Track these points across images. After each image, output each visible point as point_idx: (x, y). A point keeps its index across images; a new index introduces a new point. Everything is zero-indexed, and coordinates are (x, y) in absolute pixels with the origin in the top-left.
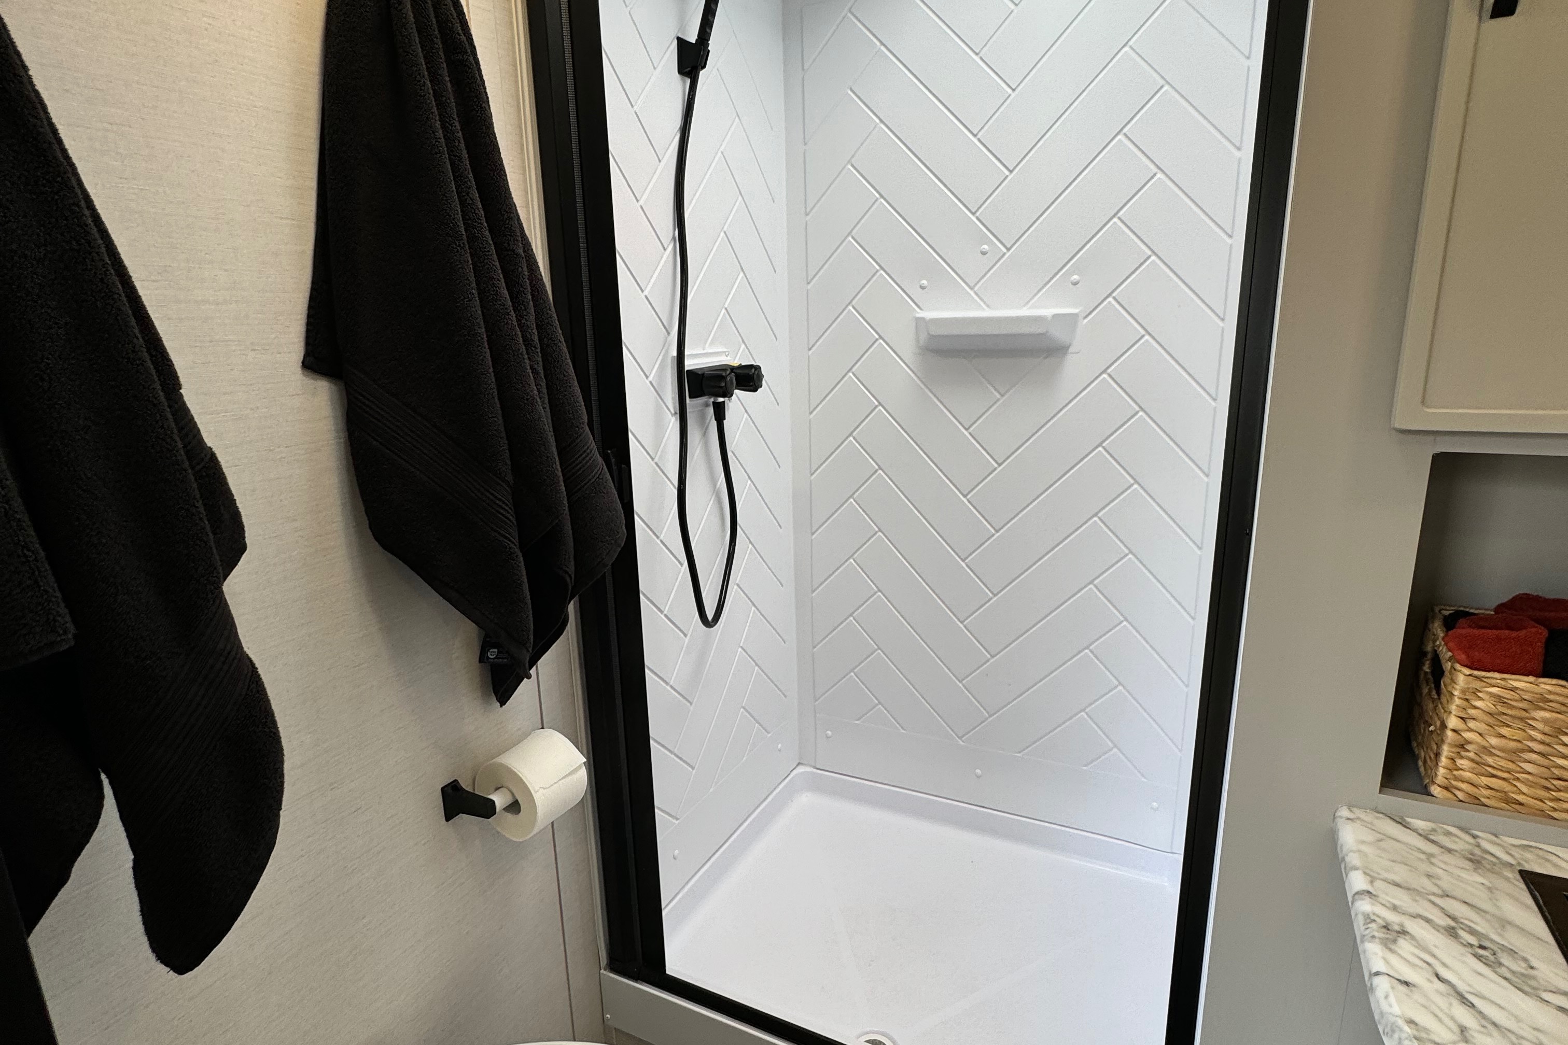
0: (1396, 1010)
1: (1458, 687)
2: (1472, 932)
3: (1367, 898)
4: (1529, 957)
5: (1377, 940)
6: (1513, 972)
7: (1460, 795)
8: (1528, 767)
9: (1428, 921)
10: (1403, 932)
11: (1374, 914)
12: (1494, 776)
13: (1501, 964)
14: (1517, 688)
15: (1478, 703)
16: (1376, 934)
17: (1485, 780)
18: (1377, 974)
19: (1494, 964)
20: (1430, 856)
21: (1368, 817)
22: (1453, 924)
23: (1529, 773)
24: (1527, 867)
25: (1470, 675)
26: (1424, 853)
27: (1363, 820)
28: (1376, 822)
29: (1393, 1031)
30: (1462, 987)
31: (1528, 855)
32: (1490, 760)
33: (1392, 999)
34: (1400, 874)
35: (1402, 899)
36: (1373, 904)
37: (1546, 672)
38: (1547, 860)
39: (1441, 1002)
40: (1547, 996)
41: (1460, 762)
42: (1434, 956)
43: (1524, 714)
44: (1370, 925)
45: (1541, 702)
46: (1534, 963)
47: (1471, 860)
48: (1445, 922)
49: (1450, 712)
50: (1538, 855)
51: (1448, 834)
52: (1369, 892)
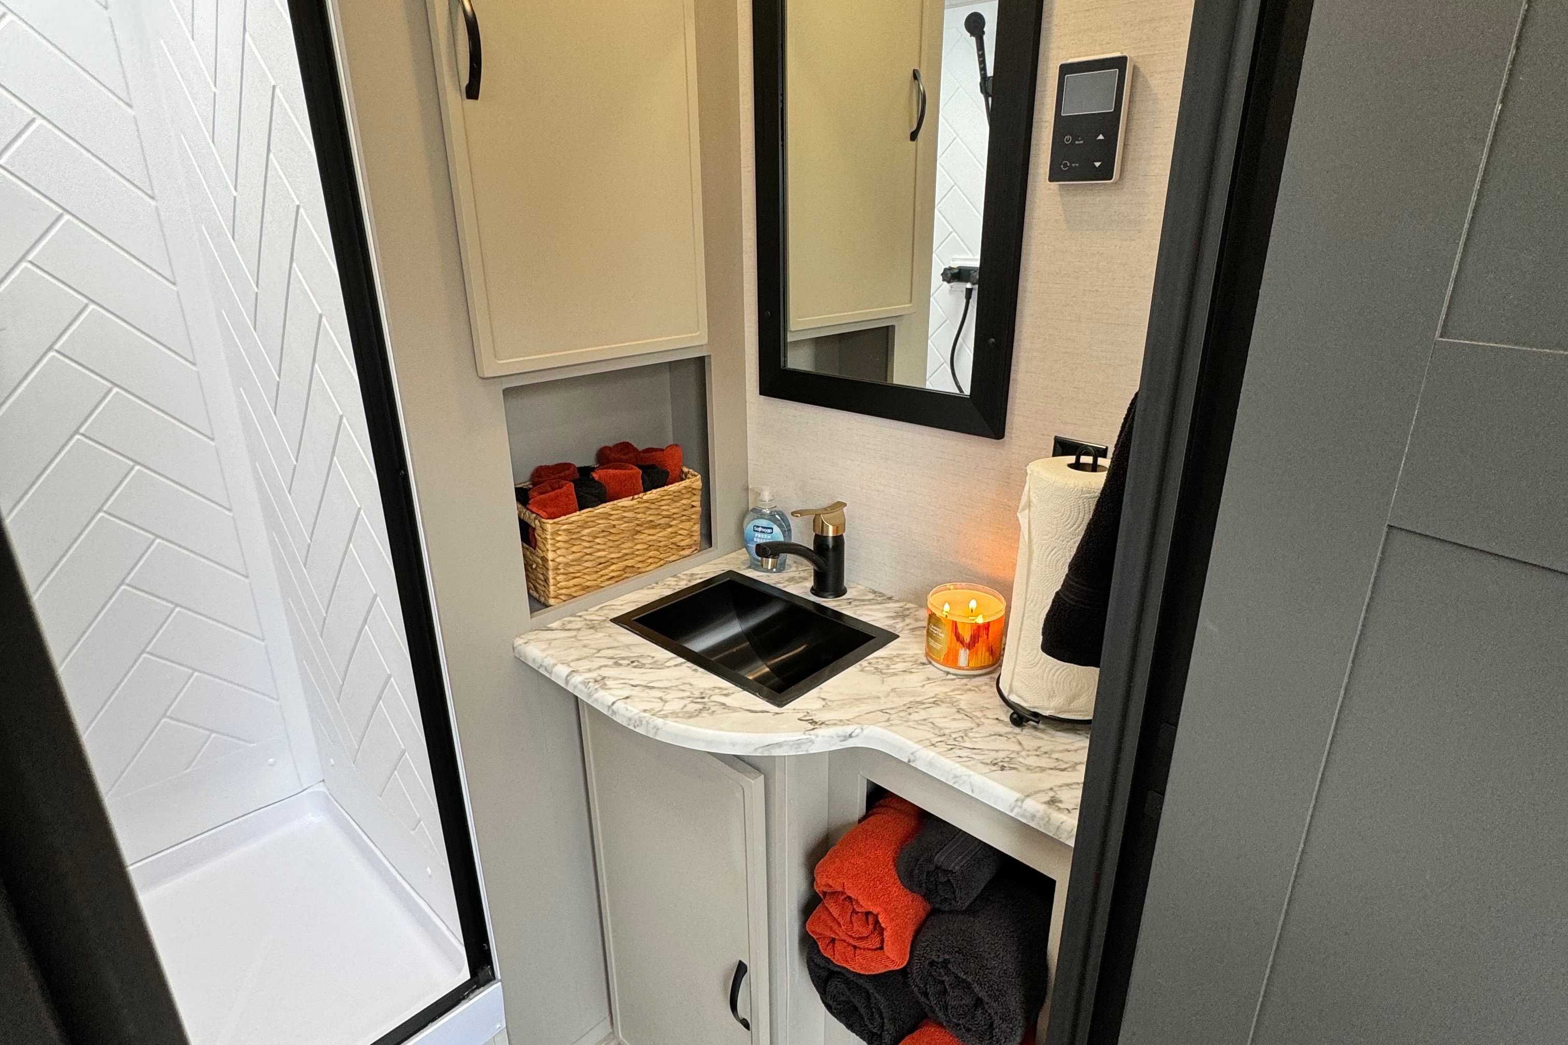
0: (636, 711)
1: (548, 533)
2: (623, 658)
3: (575, 674)
4: (649, 654)
5: (600, 689)
6: (650, 664)
7: (563, 597)
8: (586, 564)
9: (606, 666)
10: (604, 678)
11: (586, 679)
12: (575, 578)
13: (644, 664)
14: (574, 521)
15: (559, 538)
16: (596, 687)
17: (571, 583)
18: (613, 703)
19: (642, 666)
20: (575, 637)
21: (532, 636)
22: (614, 661)
23: (588, 568)
24: (612, 618)
25: (554, 523)
26: (572, 637)
27: (533, 639)
28: (538, 636)
29: (641, 721)
30: (644, 683)
31: (605, 612)
32: (571, 570)
33: (630, 708)
34: (574, 654)
35: (586, 664)
36: (580, 675)
37: (581, 508)
38: (613, 609)
39: (644, 694)
40: (667, 664)
41: (558, 578)
42: (623, 679)
43: (579, 535)
44: (589, 686)
45: (584, 525)
46: (653, 655)
47: (590, 628)
48: (611, 662)
49: (548, 550)
50: (609, 609)
51: (570, 622)
52: (573, 671)
